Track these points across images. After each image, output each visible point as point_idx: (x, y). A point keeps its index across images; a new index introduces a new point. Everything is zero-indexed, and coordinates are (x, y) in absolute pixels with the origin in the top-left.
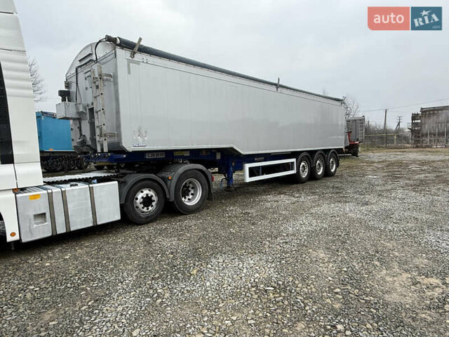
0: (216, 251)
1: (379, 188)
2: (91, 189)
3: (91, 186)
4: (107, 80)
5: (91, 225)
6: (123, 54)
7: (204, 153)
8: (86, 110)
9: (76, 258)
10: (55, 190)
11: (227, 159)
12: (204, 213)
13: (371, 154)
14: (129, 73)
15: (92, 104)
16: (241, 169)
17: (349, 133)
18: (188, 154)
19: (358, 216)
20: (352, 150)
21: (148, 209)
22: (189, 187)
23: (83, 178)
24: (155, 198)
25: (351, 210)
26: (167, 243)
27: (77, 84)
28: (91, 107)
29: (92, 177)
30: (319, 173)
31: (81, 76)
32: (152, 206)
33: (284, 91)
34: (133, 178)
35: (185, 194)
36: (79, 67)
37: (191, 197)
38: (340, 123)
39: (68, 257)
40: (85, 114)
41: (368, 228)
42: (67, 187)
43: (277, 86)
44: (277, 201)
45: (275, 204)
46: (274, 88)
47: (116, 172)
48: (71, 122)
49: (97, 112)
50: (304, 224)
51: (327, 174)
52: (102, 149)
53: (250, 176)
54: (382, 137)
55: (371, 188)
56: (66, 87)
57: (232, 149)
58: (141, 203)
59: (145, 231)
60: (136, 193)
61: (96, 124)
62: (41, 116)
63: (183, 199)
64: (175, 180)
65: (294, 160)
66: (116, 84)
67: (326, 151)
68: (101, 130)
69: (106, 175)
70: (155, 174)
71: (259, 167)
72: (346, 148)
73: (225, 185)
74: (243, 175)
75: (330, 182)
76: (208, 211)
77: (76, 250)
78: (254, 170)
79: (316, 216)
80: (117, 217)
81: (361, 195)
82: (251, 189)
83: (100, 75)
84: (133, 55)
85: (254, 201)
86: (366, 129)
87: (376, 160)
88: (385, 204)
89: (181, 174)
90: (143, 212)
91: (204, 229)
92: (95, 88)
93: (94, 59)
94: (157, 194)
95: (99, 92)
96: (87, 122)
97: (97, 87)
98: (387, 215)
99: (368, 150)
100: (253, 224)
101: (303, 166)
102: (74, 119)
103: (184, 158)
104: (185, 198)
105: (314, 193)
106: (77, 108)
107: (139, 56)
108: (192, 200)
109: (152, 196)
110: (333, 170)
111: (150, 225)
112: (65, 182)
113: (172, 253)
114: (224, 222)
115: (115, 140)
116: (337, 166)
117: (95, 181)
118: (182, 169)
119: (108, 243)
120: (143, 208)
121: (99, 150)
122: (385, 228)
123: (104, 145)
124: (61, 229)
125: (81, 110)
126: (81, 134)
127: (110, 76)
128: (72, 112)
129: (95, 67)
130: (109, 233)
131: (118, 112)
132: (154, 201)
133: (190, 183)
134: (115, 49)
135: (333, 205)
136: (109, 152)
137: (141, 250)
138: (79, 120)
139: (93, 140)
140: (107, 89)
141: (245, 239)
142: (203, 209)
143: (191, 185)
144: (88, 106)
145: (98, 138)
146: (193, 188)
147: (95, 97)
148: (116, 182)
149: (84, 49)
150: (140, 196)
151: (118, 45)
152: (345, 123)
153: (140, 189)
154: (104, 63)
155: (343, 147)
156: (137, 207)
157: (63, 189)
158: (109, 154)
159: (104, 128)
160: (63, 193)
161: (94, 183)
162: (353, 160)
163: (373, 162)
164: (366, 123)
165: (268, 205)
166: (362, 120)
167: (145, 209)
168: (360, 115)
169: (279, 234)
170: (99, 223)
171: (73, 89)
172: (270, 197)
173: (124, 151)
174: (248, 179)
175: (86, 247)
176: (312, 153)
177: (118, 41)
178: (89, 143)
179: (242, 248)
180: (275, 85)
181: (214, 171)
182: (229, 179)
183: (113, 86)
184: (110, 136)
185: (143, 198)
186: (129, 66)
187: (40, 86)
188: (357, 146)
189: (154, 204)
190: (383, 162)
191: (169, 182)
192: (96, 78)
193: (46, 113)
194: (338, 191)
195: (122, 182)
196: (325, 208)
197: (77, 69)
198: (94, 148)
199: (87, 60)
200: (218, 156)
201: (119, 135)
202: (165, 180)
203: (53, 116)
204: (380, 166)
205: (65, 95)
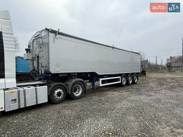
0: (87, 116)
1: (155, 89)
2: (36, 89)
3: (36, 87)
4: (45, 45)
5: (35, 104)
6: (52, 35)
7: (83, 74)
8: (36, 56)
9: (28, 119)
10: (21, 89)
11: (93, 77)
12: (83, 99)
13: (151, 74)
14: (54, 42)
15: (39, 54)
16: (98, 80)
17: (142, 66)
18: (76, 74)
19: (147, 101)
20: (143, 73)
21: (59, 97)
22: (77, 88)
23: (33, 84)
24: (62, 93)
25: (144, 98)
26: (67, 112)
27: (33, 46)
28: (38, 55)
29: (37, 84)
30: (130, 83)
31: (35, 43)
32: (61, 96)
33: (116, 49)
34: (54, 84)
35: (75, 91)
36: (34, 40)
37: (77, 92)
38: (138, 62)
39: (24, 118)
40: (36, 58)
41: (151, 107)
42: (26, 88)
43: (113, 48)
44: (113, 94)
45: (112, 96)
46: (111, 48)
47: (47, 82)
48: (30, 61)
49: (40, 58)
50: (124, 104)
51: (134, 83)
52: (42, 72)
53: (102, 84)
54: (155, 68)
55: (151, 89)
56: (28, 47)
57: (95, 72)
58: (56, 95)
59: (58, 107)
60: (55, 91)
61: (40, 62)
62: (18, 59)
63: (74, 93)
64: (71, 85)
65: (120, 77)
66: (48, 46)
67: (133, 74)
68: (41, 64)
69: (43, 83)
70: (63, 82)
71: (106, 80)
72: (141, 72)
73: (91, 87)
74: (99, 83)
75: (134, 86)
76: (84, 98)
77: (28, 115)
78: (104, 81)
79: (130, 101)
80: (47, 101)
81: (148, 92)
82: (102, 89)
83: (42, 43)
84: (56, 35)
85: (104, 94)
86: (149, 65)
87: (153, 77)
88: (158, 96)
89: (74, 83)
90: (57, 99)
91: (83, 106)
92: (40, 48)
93: (40, 37)
94: (63, 91)
95: (41, 50)
96: (36, 61)
97: (41, 48)
98: (159, 101)
99: (150, 73)
100: (103, 104)
101: (124, 80)
102: (31, 60)
103: (75, 76)
104: (75, 93)
105: (128, 91)
106: (32, 56)
107: (58, 36)
108: (78, 94)
109: (61, 92)
110: (136, 81)
111: (60, 104)
112: (26, 86)
113: (69, 117)
114: (91, 103)
115: (47, 69)
116: (138, 80)
117: (38, 85)
118: (74, 81)
119: (42, 112)
120: (57, 97)
121: (40, 73)
122: (158, 106)
123: (42, 71)
124: (22, 106)
125: (34, 57)
126: (33, 66)
127: (46, 43)
128: (30, 57)
129: (41, 40)
130: (42, 107)
131: (49, 58)
132: (62, 94)
133: (77, 86)
134: (49, 33)
135: (136, 96)
136: (44, 73)
137: (56, 115)
138: (33, 60)
139: (38, 68)
140: (45, 49)
141: (99, 111)
142: (82, 97)
143: (78, 88)
144: (37, 55)
145: (40, 68)
146: (78, 89)
147: (40, 52)
148: (47, 86)
149: (36, 33)
150: (56, 92)
151: (50, 32)
152: (140, 62)
153: (56, 89)
154: (44, 38)
155: (140, 72)
156: (55, 97)
157: (24, 89)
158: (44, 74)
159: (43, 64)
160: (24, 91)
161: (37, 86)
162: (144, 77)
163: (152, 78)
164: (149, 62)
165: (110, 96)
166: (147, 61)
167: (58, 98)
168: (146, 59)
169: (114, 109)
170: (39, 103)
171: (31, 48)
172: (110, 93)
173: (50, 73)
174: (101, 85)
175: (32, 114)
176: (127, 74)
177: (50, 30)
178: (36, 69)
179: (98, 115)
180: (112, 47)
181: (87, 81)
182: (93, 85)
183: (47, 48)
184: (45, 67)
185: (57, 93)
186: (54, 40)
187: (18, 46)
188: (145, 71)
189: (62, 95)
190: (156, 78)
191: (68, 86)
192: (41, 44)
193: (20, 57)
194: (138, 90)
195: (49, 86)
196: (133, 98)
197: (33, 40)
198: (38, 72)
199: (37, 37)
200: (89, 75)
201: (49, 67)
202: (67, 85)
203: (22, 58)
204: (155, 80)
205: (28, 50)
